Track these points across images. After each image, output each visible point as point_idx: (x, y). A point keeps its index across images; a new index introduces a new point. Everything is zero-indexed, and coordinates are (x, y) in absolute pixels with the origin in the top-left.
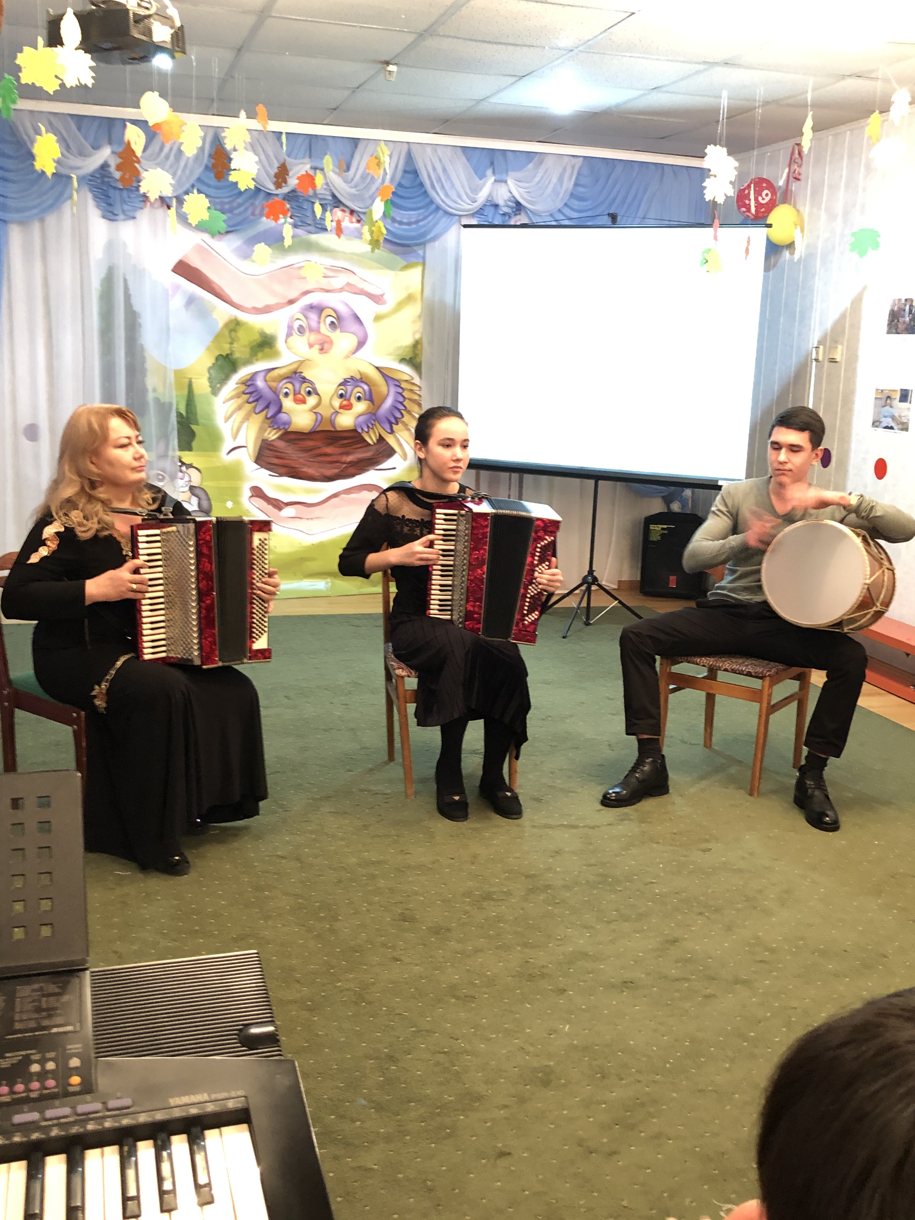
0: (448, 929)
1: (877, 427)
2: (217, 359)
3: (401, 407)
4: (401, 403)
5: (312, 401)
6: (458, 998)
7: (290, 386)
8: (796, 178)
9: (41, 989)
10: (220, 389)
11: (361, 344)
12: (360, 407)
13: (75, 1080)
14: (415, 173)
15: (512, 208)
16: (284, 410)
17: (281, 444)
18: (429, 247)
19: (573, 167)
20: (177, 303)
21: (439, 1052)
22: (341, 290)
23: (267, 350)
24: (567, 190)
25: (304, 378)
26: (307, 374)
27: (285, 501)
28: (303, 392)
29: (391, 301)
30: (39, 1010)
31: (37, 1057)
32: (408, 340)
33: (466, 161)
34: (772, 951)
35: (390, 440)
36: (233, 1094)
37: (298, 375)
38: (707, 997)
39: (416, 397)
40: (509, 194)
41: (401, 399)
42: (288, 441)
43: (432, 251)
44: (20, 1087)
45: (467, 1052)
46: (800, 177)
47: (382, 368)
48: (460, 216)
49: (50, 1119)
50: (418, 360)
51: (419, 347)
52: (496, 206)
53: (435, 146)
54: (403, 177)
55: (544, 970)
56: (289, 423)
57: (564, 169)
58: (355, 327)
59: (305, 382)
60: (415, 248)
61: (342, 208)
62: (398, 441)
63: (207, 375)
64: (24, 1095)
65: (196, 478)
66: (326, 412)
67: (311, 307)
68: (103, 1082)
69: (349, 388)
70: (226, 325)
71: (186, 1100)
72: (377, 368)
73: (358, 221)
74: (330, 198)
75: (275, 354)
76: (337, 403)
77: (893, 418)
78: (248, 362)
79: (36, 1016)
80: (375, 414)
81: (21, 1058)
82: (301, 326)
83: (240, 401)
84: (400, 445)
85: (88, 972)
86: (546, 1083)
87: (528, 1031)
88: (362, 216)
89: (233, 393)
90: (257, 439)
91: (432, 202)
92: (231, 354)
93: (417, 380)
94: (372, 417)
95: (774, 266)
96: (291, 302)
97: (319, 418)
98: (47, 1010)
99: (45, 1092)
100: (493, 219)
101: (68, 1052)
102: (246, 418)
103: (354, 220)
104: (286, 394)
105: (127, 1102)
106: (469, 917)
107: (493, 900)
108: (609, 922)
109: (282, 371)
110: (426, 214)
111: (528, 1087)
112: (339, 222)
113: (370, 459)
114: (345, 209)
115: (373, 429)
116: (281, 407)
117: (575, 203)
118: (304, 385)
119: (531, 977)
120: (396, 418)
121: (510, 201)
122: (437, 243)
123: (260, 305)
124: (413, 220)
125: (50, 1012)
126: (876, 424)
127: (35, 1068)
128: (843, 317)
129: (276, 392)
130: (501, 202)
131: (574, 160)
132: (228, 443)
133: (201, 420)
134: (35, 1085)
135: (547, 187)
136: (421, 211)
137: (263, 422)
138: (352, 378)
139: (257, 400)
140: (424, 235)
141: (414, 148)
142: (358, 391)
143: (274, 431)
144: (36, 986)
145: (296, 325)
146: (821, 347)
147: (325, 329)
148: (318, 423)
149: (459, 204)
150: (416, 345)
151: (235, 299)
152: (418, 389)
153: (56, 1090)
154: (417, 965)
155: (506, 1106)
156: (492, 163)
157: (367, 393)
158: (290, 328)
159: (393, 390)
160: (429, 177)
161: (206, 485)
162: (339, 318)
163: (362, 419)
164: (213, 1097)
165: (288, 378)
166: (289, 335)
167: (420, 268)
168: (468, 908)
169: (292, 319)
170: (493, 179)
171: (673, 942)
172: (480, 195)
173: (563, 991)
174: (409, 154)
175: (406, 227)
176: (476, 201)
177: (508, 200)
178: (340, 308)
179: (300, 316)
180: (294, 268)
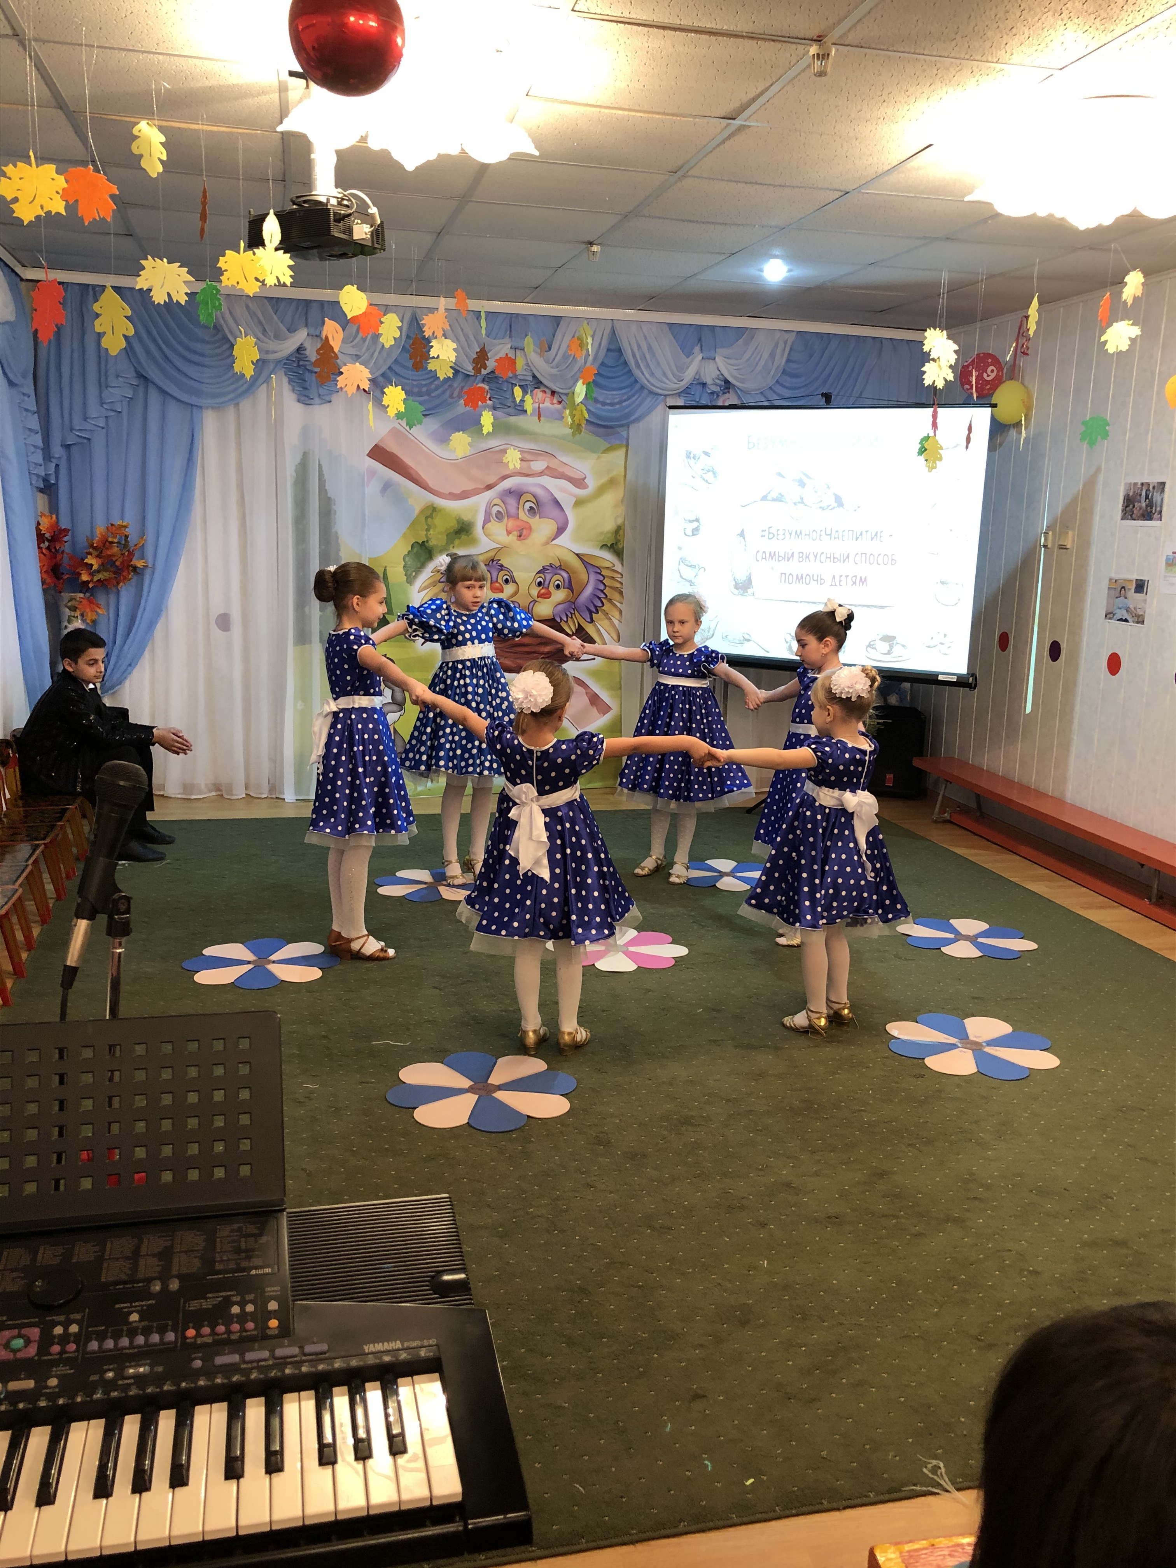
0: (644, 1155)
1: (1110, 619)
2: (412, 546)
3: (602, 595)
4: (602, 591)
5: (509, 589)
6: (653, 1228)
8: (1023, 353)
9: (240, 1230)
10: (415, 577)
11: (561, 530)
12: (559, 596)
13: (274, 1323)
14: (619, 351)
15: (720, 387)
18: (632, 428)
19: (786, 343)
20: (372, 489)
21: (633, 1286)
22: (541, 474)
23: (463, 537)
24: (778, 367)
25: (502, 566)
26: (504, 562)
28: (500, 580)
29: (592, 483)
30: (238, 1250)
31: (237, 1299)
32: (609, 526)
33: (671, 336)
34: (987, 1187)
35: (590, 630)
36: (426, 1343)
37: (495, 562)
38: (915, 1235)
39: (618, 585)
40: (718, 373)
41: (602, 587)
43: (636, 433)
44: (221, 1329)
45: (662, 1287)
46: (1029, 352)
47: (583, 555)
48: (666, 396)
49: (251, 1362)
50: (620, 547)
51: (621, 532)
52: (704, 385)
53: (639, 323)
54: (606, 356)
55: (744, 1202)
57: (777, 345)
58: (556, 512)
59: (502, 570)
60: (618, 429)
61: (543, 388)
62: (598, 630)
63: (403, 563)
64: (225, 1336)
66: (524, 601)
67: (510, 492)
68: (299, 1326)
69: (548, 576)
70: (422, 511)
71: (379, 1347)
72: (577, 555)
73: (560, 403)
74: (531, 379)
75: (473, 542)
76: (535, 591)
77: (1128, 610)
78: (444, 549)
79: (236, 1257)
80: (574, 603)
81: (220, 1299)
82: (498, 511)
83: (435, 589)
85: (285, 1213)
86: (744, 1323)
87: (726, 1266)
88: (563, 397)
89: (428, 582)
91: (636, 381)
92: (427, 541)
93: (618, 567)
94: (571, 606)
95: (1000, 445)
96: (489, 487)
98: (246, 1251)
99: (244, 1334)
100: (700, 399)
101: (267, 1294)
103: (555, 401)
105: (324, 1347)
106: (666, 1142)
107: (692, 1125)
108: (813, 1152)
109: (480, 558)
110: (630, 394)
111: (725, 1325)
112: (539, 405)
114: (547, 390)
115: (572, 617)
117: (787, 381)
118: (502, 573)
119: (730, 1209)
120: (596, 607)
121: (718, 379)
122: (641, 424)
123: (457, 491)
124: (616, 401)
125: (249, 1253)
126: (1109, 615)
127: (236, 1310)
128: (1074, 500)
130: (709, 381)
131: (786, 336)
134: (236, 1327)
135: (757, 364)
136: (624, 391)
138: (551, 565)
140: (628, 416)
141: (618, 326)
142: (557, 579)
144: (235, 1226)
145: (495, 509)
146: (1050, 533)
147: (523, 515)
149: (665, 383)
150: (618, 530)
151: (431, 483)
152: (619, 575)
153: (255, 1333)
154: (611, 1192)
155: (701, 1346)
156: (700, 340)
157: (567, 581)
158: (488, 514)
159: (593, 578)
160: (634, 355)
162: (538, 503)
163: (560, 607)
164: (406, 1344)
165: (485, 565)
166: (486, 521)
167: (623, 450)
168: (665, 1133)
169: (490, 506)
170: (700, 357)
171: (882, 1174)
172: (686, 373)
173: (763, 1225)
174: (613, 332)
175: (609, 408)
176: (683, 380)
177: (716, 379)
178: (539, 492)
179: (498, 501)
180: (492, 451)
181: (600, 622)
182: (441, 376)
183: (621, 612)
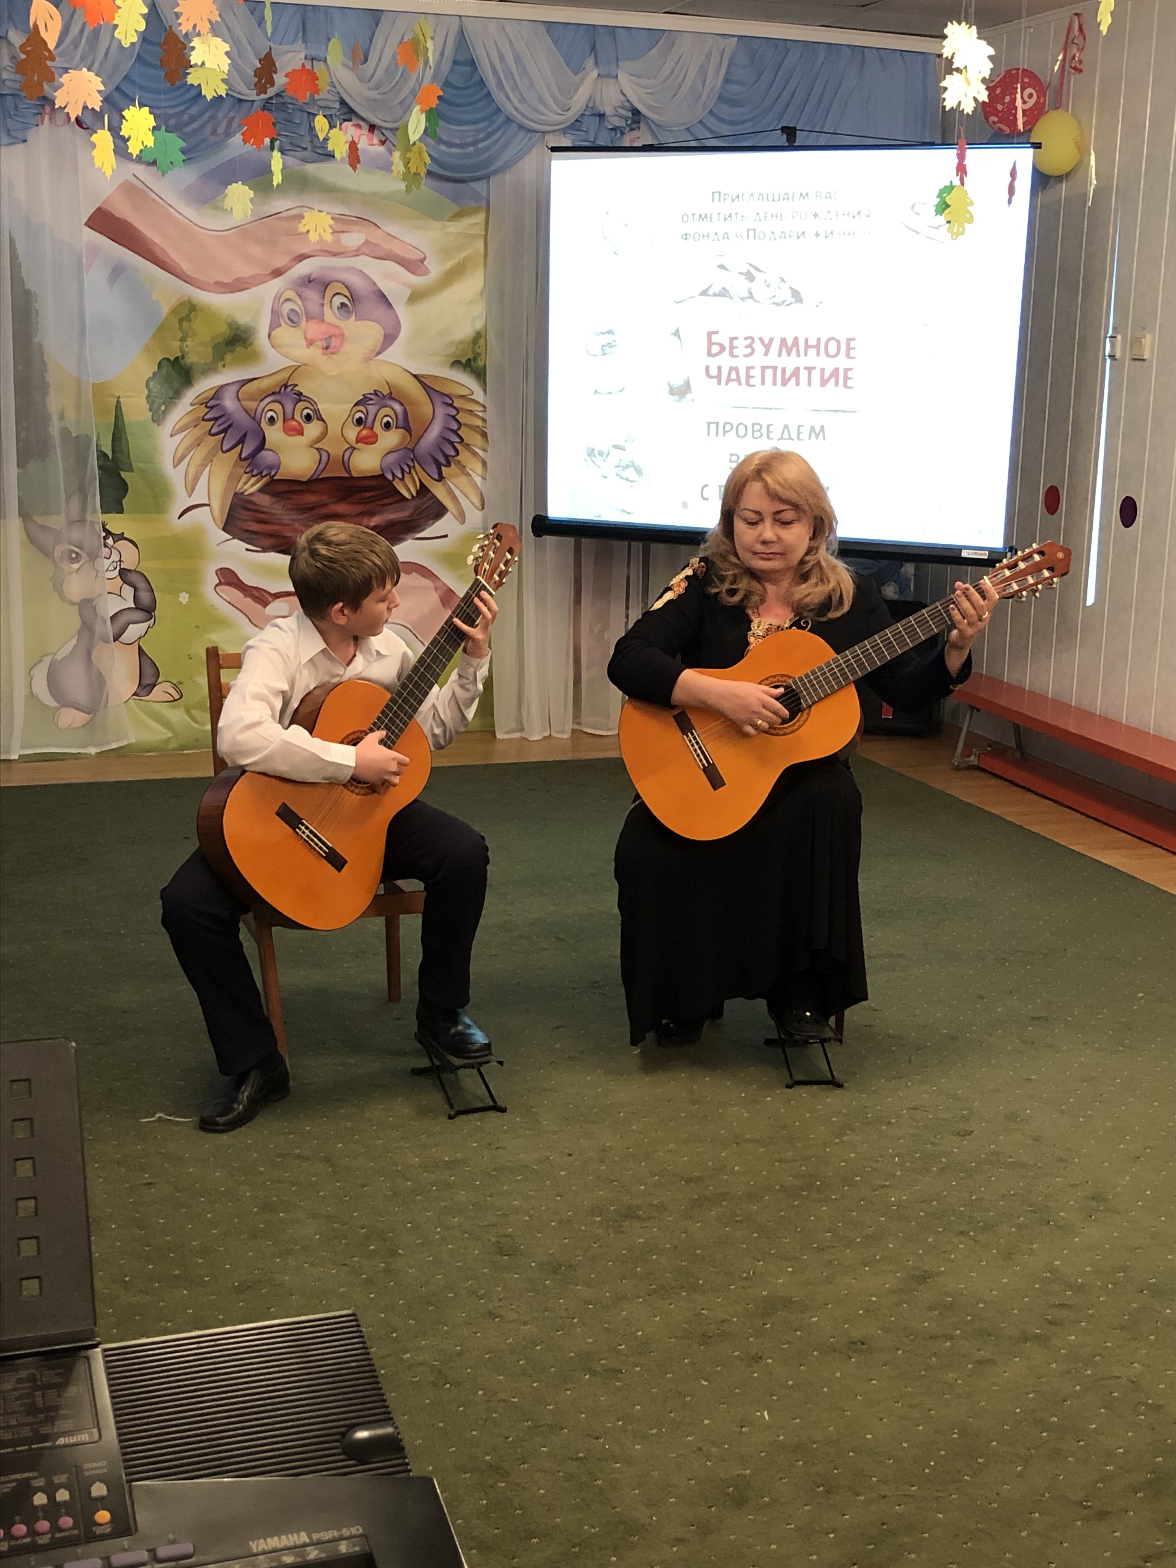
0: (570, 1266)
2: (160, 365)
5: (312, 430)
6: (593, 1373)
7: (277, 407)
8: (1075, 69)
9: (32, 1378)
12: (390, 439)
13: (103, 1516)
14: (472, 63)
15: (626, 119)
16: (266, 447)
17: (265, 500)
18: (495, 181)
19: (722, 53)
20: (97, 275)
21: (571, 1459)
22: (357, 253)
23: (239, 350)
24: (712, 89)
25: (300, 394)
27: (273, 592)
28: (297, 416)
29: (435, 268)
30: (32, 1410)
31: (39, 1483)
32: (463, 332)
33: (551, 43)
34: (1078, 1289)
35: (439, 491)
37: (289, 389)
38: (979, 1363)
39: (479, 423)
40: (622, 98)
42: (276, 495)
43: (500, 188)
44: (20, 1529)
45: (615, 1459)
46: (1082, 67)
47: (423, 376)
48: (544, 133)
50: (481, 363)
51: (482, 342)
52: (602, 116)
53: (504, 22)
54: (451, 71)
55: (725, 1326)
56: (278, 467)
57: (709, 57)
58: (380, 311)
59: (300, 400)
60: (473, 184)
61: (355, 121)
63: (146, 392)
64: (28, 1540)
65: (130, 557)
66: (335, 449)
67: (309, 281)
68: (144, 1517)
69: (372, 410)
70: (174, 311)
71: (273, 1542)
72: (415, 376)
73: (383, 143)
74: (337, 105)
75: (254, 357)
76: (352, 433)
78: (210, 369)
79: (30, 1419)
80: (413, 451)
81: (14, 1484)
82: (293, 310)
83: (198, 431)
84: (455, 499)
85: (99, 1350)
86: (740, 1503)
87: (706, 1422)
88: (390, 134)
89: (186, 420)
90: (226, 490)
91: (499, 110)
92: (183, 357)
93: (478, 395)
96: (277, 273)
97: (325, 458)
98: (45, 1409)
99: (58, 1535)
100: (596, 137)
101: (86, 1474)
102: (209, 459)
103: (375, 141)
104: (272, 420)
105: (188, 1548)
106: (601, 1246)
107: (638, 1218)
108: (821, 1250)
109: (265, 384)
110: (489, 130)
111: (713, 1509)
112: (353, 146)
113: (405, 522)
114: (362, 123)
115: (410, 473)
117: (725, 111)
118: (301, 405)
119: (705, 1338)
121: (622, 108)
122: (508, 176)
123: (228, 279)
124: (469, 140)
125: (51, 1413)
127: (40, 1499)
129: (255, 418)
130: (608, 110)
131: (723, 42)
132: (182, 501)
133: (135, 464)
134: (43, 1525)
135: (680, 86)
136: (481, 125)
138: (376, 393)
139: (225, 431)
140: (487, 163)
141: (468, 24)
142: (385, 414)
143: (254, 479)
144: (23, 1374)
145: (287, 307)
146: (1119, 337)
147: (330, 315)
148: (322, 467)
149: (542, 114)
150: (478, 337)
152: (481, 409)
153: (76, 1532)
154: (525, 1323)
155: (681, 1541)
156: (593, 48)
157: (401, 417)
160: (495, 71)
161: (149, 568)
163: (392, 457)
164: (315, 1536)
165: (274, 393)
166: (273, 326)
167: (481, 217)
168: (600, 1231)
170: (595, 74)
171: (923, 1278)
172: (575, 98)
173: (757, 1359)
174: (461, 33)
175: (458, 151)
176: (569, 109)
177: (619, 107)
178: (355, 281)
179: (291, 294)
180: (282, 218)
181: (454, 480)
182: (209, 93)
183: (484, 463)
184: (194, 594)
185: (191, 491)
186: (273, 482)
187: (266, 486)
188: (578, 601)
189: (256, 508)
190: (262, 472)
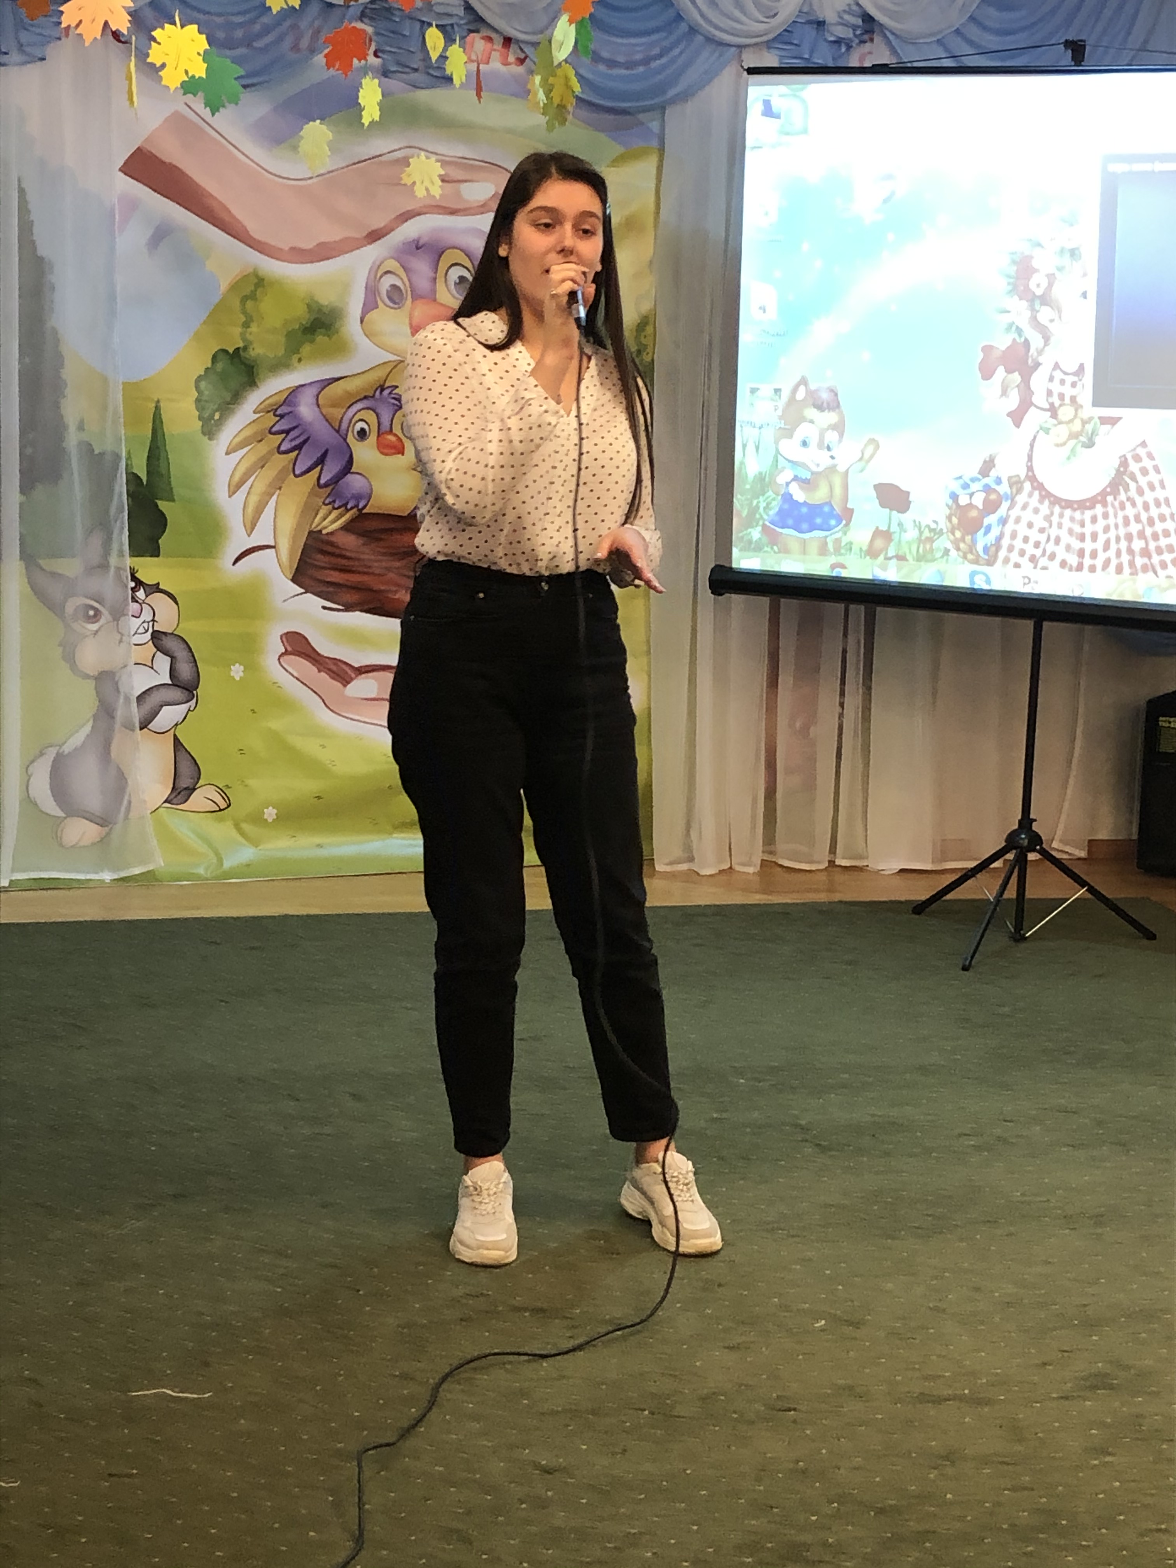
2: (214, 358)
7: (371, 417)
10: (220, 423)
15: (854, 27)
16: (353, 470)
17: (350, 541)
18: (672, 113)
20: (131, 239)
22: (482, 209)
23: (320, 339)
27: (356, 665)
28: (397, 429)
37: (386, 392)
42: (365, 534)
43: (679, 123)
48: (741, 47)
50: (647, 359)
51: (649, 329)
52: (821, 24)
56: (368, 496)
60: (641, 117)
61: (485, 32)
63: (195, 394)
65: (166, 615)
67: (417, 246)
70: (234, 287)
73: (521, 61)
74: (461, 12)
75: (341, 349)
78: (280, 365)
82: (394, 286)
83: (263, 448)
88: (528, 50)
89: (248, 433)
90: (297, 529)
91: (679, 18)
92: (245, 348)
96: (374, 236)
100: (812, 52)
103: (511, 59)
104: (362, 434)
110: (666, 43)
112: (478, 66)
114: (493, 35)
116: (350, 461)
117: (992, 16)
121: (849, 13)
122: (690, 107)
123: (308, 245)
124: (638, 57)
129: (339, 431)
130: (830, 16)
132: (238, 541)
133: (177, 491)
136: (655, 37)
137: (312, 494)
139: (299, 447)
140: (661, 89)
143: (335, 513)
145: (387, 282)
147: (445, 293)
149: (738, 22)
150: (643, 323)
151: (253, 228)
158: (372, 293)
161: (189, 631)
165: (366, 397)
166: (370, 305)
167: (653, 161)
169: (377, 273)
172: (783, 2)
175: (623, 72)
176: (776, 15)
177: (845, 11)
179: (393, 265)
180: (381, 162)
184: (251, 667)
185: (251, 527)
186: (361, 516)
187: (352, 520)
188: (773, 682)
189: (337, 551)
190: (346, 505)
